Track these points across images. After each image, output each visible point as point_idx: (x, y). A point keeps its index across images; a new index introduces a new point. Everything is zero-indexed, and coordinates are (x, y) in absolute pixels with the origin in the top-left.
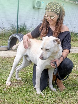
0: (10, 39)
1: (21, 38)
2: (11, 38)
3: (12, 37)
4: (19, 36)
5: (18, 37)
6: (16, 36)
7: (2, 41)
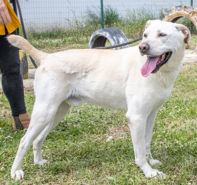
0: (92, 40)
1: (114, 36)
2: (95, 39)
3: (96, 36)
4: (110, 33)
5: (107, 35)
6: (104, 33)
7: (74, 45)
